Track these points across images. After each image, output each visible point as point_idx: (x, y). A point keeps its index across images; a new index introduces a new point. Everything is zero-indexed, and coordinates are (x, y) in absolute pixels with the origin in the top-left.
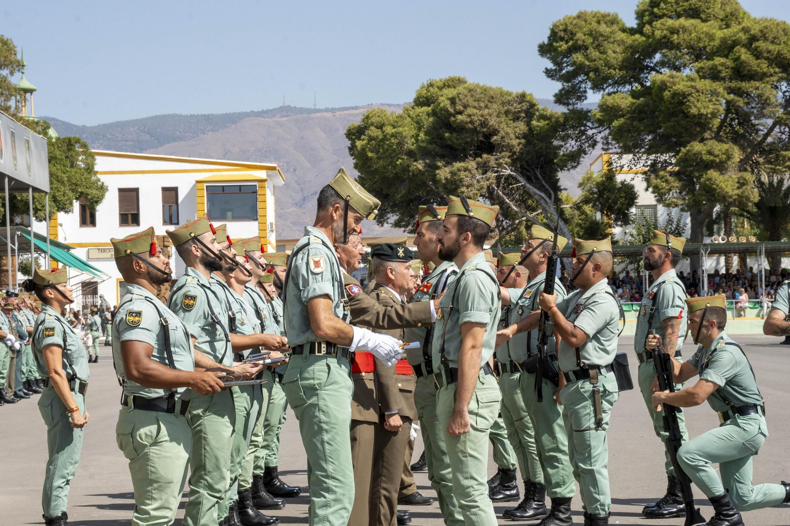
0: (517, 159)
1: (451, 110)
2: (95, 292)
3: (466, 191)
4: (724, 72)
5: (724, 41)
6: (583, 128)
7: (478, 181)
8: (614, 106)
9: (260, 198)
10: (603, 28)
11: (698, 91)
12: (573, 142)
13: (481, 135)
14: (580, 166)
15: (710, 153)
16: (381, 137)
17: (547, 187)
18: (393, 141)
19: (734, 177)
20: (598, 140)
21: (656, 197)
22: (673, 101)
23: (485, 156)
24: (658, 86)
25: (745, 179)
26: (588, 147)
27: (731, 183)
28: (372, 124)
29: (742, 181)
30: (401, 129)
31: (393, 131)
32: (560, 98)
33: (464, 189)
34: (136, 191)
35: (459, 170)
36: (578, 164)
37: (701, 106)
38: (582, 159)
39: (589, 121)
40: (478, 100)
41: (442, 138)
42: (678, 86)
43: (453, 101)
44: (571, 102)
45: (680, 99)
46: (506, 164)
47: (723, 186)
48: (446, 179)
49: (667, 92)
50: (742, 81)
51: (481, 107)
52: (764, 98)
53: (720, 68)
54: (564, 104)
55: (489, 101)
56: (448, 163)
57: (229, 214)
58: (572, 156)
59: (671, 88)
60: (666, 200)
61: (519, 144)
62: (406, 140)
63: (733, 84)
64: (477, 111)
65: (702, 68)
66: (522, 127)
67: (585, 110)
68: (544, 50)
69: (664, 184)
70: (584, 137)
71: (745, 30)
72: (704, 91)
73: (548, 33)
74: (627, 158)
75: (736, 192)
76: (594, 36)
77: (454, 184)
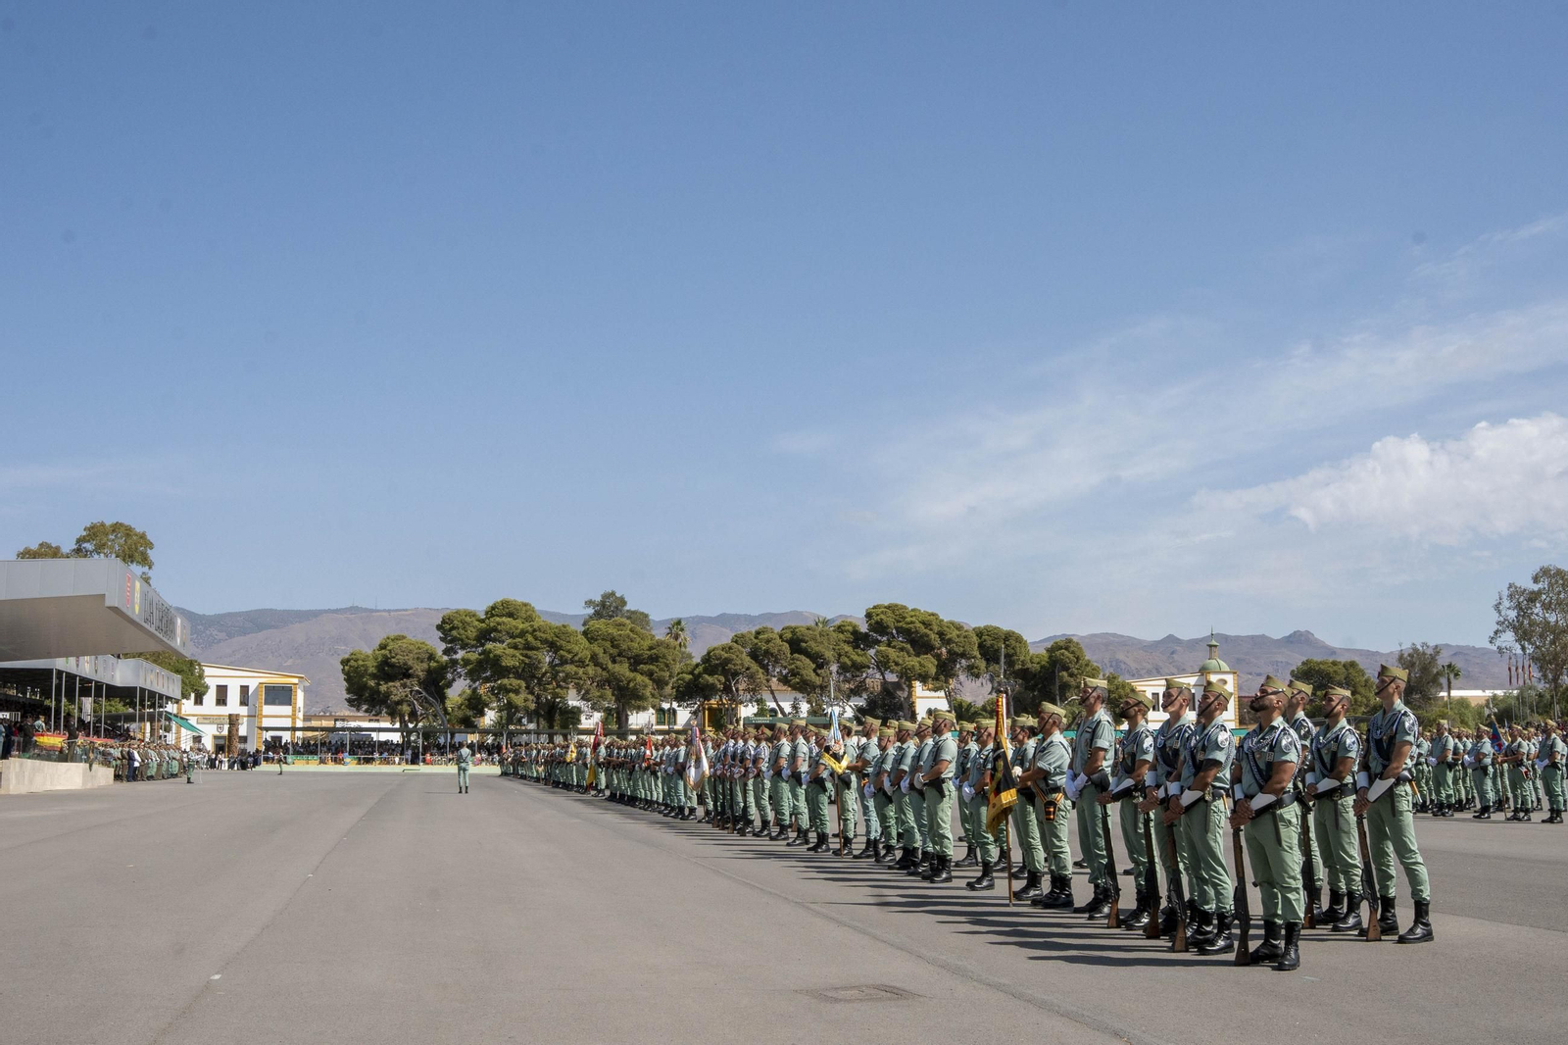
0: (422, 682)
2: (200, 741)
4: (520, 645)
5: (522, 630)
6: (455, 668)
7: (400, 692)
8: (469, 658)
9: (293, 693)
10: (468, 619)
11: (506, 654)
12: (450, 675)
13: (404, 669)
15: (511, 685)
16: (358, 665)
17: (438, 696)
18: (364, 667)
19: (523, 696)
20: (462, 675)
22: (495, 658)
23: (405, 680)
24: (491, 650)
26: (458, 678)
28: (352, 659)
31: (364, 662)
32: (446, 652)
33: (393, 696)
34: (226, 687)
35: (391, 686)
36: (453, 686)
37: (508, 662)
38: (455, 683)
39: (458, 665)
40: (403, 651)
41: (384, 670)
42: (498, 651)
43: (392, 648)
44: (450, 655)
45: (498, 658)
46: (416, 684)
48: (385, 690)
49: (494, 653)
50: (528, 650)
51: (405, 655)
52: (539, 660)
53: (518, 643)
54: (447, 655)
55: (410, 651)
56: (386, 683)
57: (277, 701)
58: (450, 681)
61: (423, 674)
63: (525, 652)
64: (402, 657)
65: (509, 643)
66: (425, 666)
67: (456, 659)
68: (439, 627)
70: (456, 673)
71: (532, 626)
72: (510, 655)
73: (441, 620)
76: (463, 622)
77: (388, 694)
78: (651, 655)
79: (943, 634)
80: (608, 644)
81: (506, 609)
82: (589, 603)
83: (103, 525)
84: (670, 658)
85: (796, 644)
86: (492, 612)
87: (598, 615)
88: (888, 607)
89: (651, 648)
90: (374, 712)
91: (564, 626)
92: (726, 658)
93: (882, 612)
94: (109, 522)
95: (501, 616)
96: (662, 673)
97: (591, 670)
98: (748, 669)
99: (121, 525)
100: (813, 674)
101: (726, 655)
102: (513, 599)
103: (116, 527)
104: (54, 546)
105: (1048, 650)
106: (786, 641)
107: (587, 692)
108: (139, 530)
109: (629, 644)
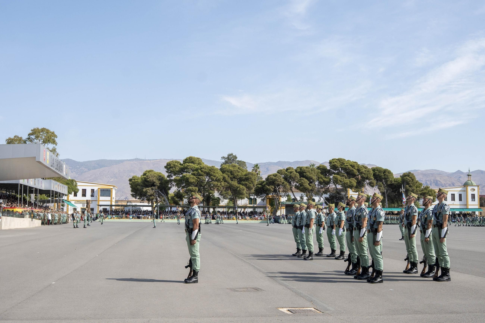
0: (159, 188)
1: (147, 178)
3: (149, 193)
4: (196, 174)
5: (197, 168)
7: (151, 192)
8: (177, 179)
9: (111, 192)
10: (176, 164)
12: (170, 185)
13: (152, 183)
15: (192, 189)
17: (165, 193)
18: (137, 183)
23: (153, 187)
24: (184, 176)
26: (173, 186)
28: (133, 179)
30: (139, 180)
32: (168, 176)
34: (86, 190)
35: (147, 190)
36: (171, 189)
37: (191, 180)
39: (173, 181)
40: (152, 176)
41: (145, 183)
42: (187, 176)
45: (187, 179)
46: (157, 188)
54: (169, 178)
56: (146, 188)
57: (105, 195)
61: (159, 185)
62: (139, 182)
63: (198, 176)
64: (152, 178)
65: (192, 173)
66: (160, 182)
67: (172, 179)
68: (165, 167)
70: (172, 184)
71: (200, 167)
72: (192, 177)
73: (166, 164)
76: (174, 165)
77: (146, 192)
78: (246, 178)
79: (359, 170)
80: (229, 174)
81: (190, 160)
82: (223, 158)
83: (38, 129)
84: (253, 179)
85: (302, 173)
86: (185, 161)
87: (226, 163)
88: (338, 160)
89: (246, 175)
90: (141, 199)
91: (213, 167)
92: (274, 179)
93: (335, 162)
94: (40, 128)
95: (189, 163)
96: (250, 185)
97: (223, 183)
98: (283, 183)
99: (45, 129)
100: (308, 186)
101: (275, 178)
102: (193, 156)
103: (43, 130)
104: (20, 137)
105: (401, 176)
106: (298, 173)
107: (222, 191)
108: (52, 130)
109: (238, 173)
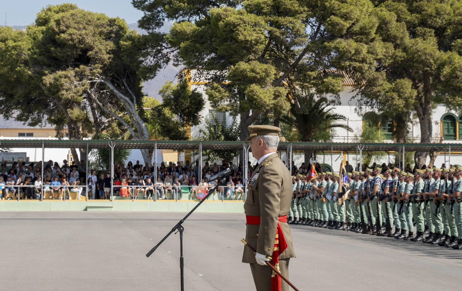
0: (107, 70)
1: (57, 30)
3: (65, 93)
4: (265, 8)
6: (159, 48)
7: (76, 87)
8: (182, 31)
11: (245, 23)
12: (152, 59)
13: (79, 50)
14: (156, 77)
15: (253, 71)
16: (4, 49)
17: (131, 93)
18: (13, 52)
19: (271, 90)
20: (170, 58)
21: (211, 103)
22: (225, 30)
23: (82, 66)
24: (215, 17)
25: (279, 92)
26: (163, 62)
27: (268, 94)
29: (277, 94)
30: (20, 43)
31: (14, 44)
32: (143, 23)
33: (64, 92)
35: (60, 77)
36: (155, 75)
38: (157, 72)
39: (164, 43)
40: (78, 23)
41: (49, 52)
42: (229, 18)
43: (58, 22)
44: (151, 27)
45: (231, 28)
46: (98, 73)
47: (262, 97)
48: (50, 84)
49: (221, 23)
50: (279, 16)
51: (80, 28)
52: (295, 30)
53: (263, 5)
54: (146, 28)
55: (87, 24)
56: (53, 71)
58: (150, 69)
59: (225, 19)
60: (219, 106)
61: (109, 58)
62: (24, 52)
63: (273, 18)
64: (77, 31)
65: (250, 5)
66: (111, 45)
67: (162, 33)
69: (217, 94)
70: (160, 55)
72: (250, 23)
74: (193, 72)
75: (273, 102)
77: (56, 88)
90: (30, 121)
107: (371, 83)
109: (438, 5)
